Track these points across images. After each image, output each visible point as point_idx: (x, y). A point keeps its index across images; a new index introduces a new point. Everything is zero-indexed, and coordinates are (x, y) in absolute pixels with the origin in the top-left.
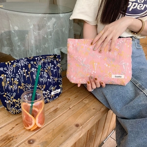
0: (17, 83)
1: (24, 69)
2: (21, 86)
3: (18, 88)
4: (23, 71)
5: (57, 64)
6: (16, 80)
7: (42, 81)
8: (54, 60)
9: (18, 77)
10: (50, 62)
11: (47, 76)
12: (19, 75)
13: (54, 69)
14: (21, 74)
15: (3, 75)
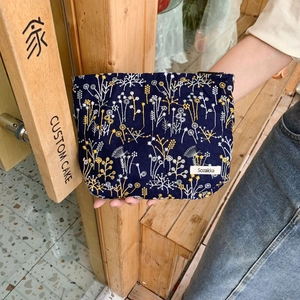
0: (111, 122)
1: (132, 93)
2: (118, 129)
3: (110, 133)
4: (130, 98)
5: (219, 98)
6: (110, 116)
7: (169, 129)
8: (212, 85)
9: (115, 108)
10: (202, 89)
11: (183, 120)
12: (118, 104)
13: (209, 107)
14: (124, 105)
15: (87, 102)
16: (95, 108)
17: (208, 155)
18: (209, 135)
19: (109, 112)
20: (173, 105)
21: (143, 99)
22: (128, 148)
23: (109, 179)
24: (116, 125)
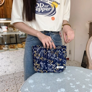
1: (44, 50)
2: (41, 58)
3: (39, 58)
5: (63, 51)
6: (39, 55)
7: (52, 58)
8: (62, 48)
10: (59, 49)
11: (55, 56)
13: (61, 53)
14: (42, 52)
15: (35, 51)
16: (37, 53)
17: (60, 64)
18: (61, 60)
19: (39, 54)
20: (53, 53)
21: (46, 51)
22: (43, 62)
23: (39, 69)
24: (41, 57)
